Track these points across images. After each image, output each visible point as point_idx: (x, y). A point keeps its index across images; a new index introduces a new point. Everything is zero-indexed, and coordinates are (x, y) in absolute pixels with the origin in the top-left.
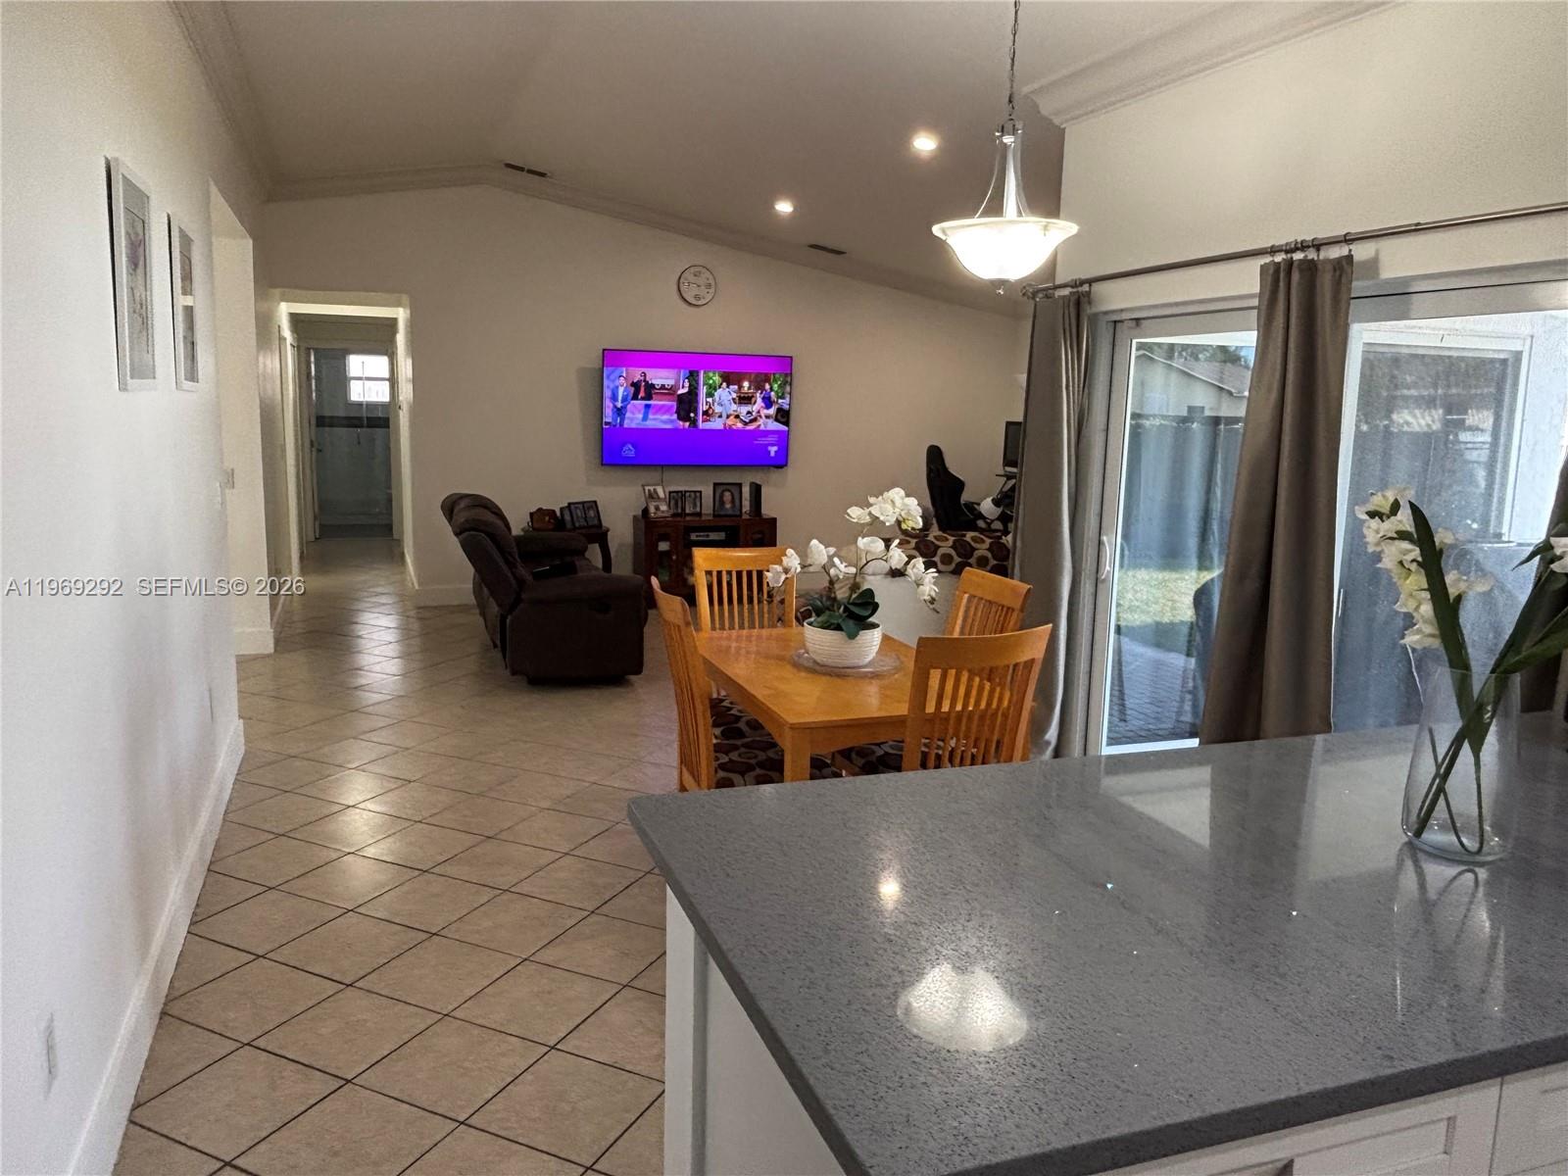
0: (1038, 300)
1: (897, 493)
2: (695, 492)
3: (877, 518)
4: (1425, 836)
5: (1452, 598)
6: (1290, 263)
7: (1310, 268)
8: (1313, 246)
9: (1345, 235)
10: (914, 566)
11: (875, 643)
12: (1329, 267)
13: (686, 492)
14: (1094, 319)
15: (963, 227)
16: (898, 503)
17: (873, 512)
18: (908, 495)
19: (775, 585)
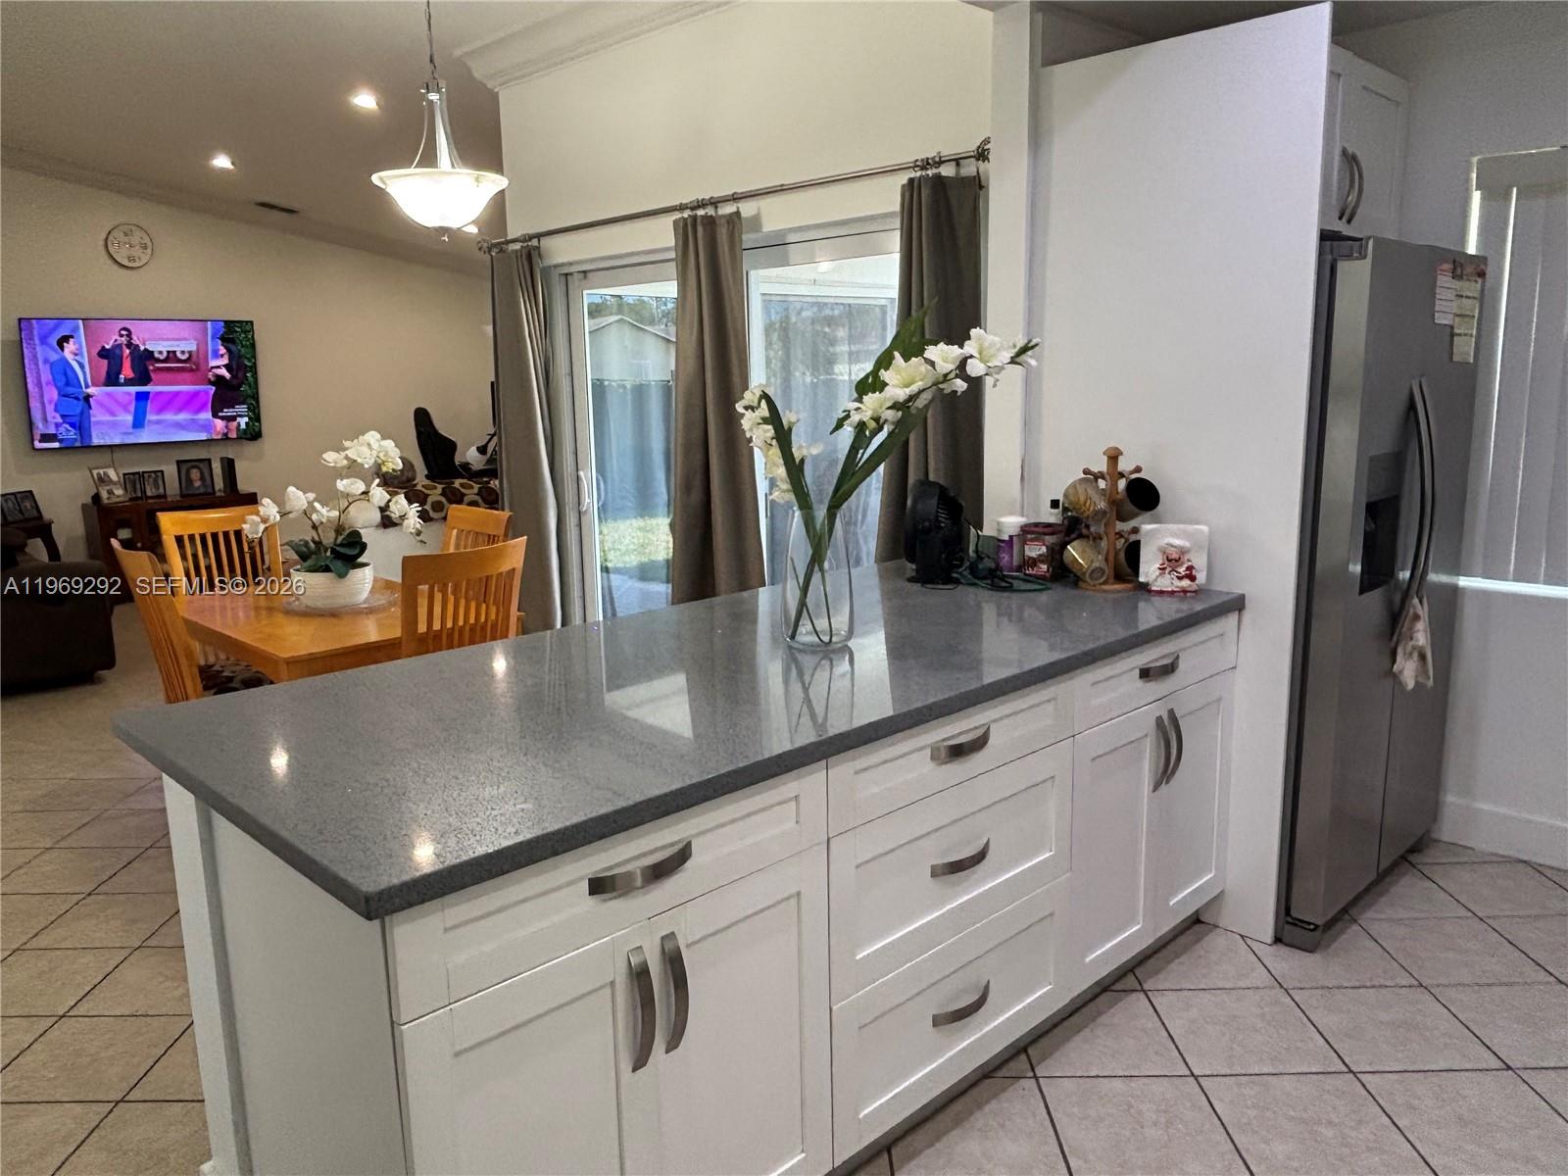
0: (493, 254)
1: (372, 437)
2: (155, 472)
3: (355, 461)
4: (798, 638)
5: (797, 461)
6: (694, 218)
7: (710, 222)
8: (711, 204)
9: (733, 195)
10: (396, 502)
11: (367, 581)
12: (723, 221)
13: (143, 472)
14: (546, 272)
15: (401, 176)
16: (375, 446)
17: (349, 455)
18: (384, 438)
19: (255, 536)
